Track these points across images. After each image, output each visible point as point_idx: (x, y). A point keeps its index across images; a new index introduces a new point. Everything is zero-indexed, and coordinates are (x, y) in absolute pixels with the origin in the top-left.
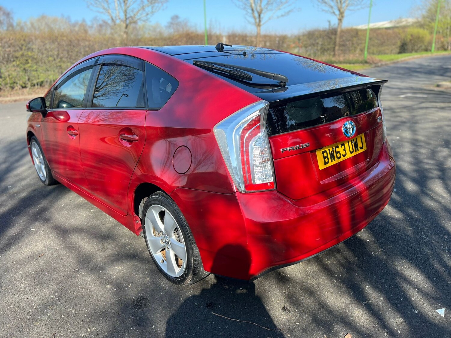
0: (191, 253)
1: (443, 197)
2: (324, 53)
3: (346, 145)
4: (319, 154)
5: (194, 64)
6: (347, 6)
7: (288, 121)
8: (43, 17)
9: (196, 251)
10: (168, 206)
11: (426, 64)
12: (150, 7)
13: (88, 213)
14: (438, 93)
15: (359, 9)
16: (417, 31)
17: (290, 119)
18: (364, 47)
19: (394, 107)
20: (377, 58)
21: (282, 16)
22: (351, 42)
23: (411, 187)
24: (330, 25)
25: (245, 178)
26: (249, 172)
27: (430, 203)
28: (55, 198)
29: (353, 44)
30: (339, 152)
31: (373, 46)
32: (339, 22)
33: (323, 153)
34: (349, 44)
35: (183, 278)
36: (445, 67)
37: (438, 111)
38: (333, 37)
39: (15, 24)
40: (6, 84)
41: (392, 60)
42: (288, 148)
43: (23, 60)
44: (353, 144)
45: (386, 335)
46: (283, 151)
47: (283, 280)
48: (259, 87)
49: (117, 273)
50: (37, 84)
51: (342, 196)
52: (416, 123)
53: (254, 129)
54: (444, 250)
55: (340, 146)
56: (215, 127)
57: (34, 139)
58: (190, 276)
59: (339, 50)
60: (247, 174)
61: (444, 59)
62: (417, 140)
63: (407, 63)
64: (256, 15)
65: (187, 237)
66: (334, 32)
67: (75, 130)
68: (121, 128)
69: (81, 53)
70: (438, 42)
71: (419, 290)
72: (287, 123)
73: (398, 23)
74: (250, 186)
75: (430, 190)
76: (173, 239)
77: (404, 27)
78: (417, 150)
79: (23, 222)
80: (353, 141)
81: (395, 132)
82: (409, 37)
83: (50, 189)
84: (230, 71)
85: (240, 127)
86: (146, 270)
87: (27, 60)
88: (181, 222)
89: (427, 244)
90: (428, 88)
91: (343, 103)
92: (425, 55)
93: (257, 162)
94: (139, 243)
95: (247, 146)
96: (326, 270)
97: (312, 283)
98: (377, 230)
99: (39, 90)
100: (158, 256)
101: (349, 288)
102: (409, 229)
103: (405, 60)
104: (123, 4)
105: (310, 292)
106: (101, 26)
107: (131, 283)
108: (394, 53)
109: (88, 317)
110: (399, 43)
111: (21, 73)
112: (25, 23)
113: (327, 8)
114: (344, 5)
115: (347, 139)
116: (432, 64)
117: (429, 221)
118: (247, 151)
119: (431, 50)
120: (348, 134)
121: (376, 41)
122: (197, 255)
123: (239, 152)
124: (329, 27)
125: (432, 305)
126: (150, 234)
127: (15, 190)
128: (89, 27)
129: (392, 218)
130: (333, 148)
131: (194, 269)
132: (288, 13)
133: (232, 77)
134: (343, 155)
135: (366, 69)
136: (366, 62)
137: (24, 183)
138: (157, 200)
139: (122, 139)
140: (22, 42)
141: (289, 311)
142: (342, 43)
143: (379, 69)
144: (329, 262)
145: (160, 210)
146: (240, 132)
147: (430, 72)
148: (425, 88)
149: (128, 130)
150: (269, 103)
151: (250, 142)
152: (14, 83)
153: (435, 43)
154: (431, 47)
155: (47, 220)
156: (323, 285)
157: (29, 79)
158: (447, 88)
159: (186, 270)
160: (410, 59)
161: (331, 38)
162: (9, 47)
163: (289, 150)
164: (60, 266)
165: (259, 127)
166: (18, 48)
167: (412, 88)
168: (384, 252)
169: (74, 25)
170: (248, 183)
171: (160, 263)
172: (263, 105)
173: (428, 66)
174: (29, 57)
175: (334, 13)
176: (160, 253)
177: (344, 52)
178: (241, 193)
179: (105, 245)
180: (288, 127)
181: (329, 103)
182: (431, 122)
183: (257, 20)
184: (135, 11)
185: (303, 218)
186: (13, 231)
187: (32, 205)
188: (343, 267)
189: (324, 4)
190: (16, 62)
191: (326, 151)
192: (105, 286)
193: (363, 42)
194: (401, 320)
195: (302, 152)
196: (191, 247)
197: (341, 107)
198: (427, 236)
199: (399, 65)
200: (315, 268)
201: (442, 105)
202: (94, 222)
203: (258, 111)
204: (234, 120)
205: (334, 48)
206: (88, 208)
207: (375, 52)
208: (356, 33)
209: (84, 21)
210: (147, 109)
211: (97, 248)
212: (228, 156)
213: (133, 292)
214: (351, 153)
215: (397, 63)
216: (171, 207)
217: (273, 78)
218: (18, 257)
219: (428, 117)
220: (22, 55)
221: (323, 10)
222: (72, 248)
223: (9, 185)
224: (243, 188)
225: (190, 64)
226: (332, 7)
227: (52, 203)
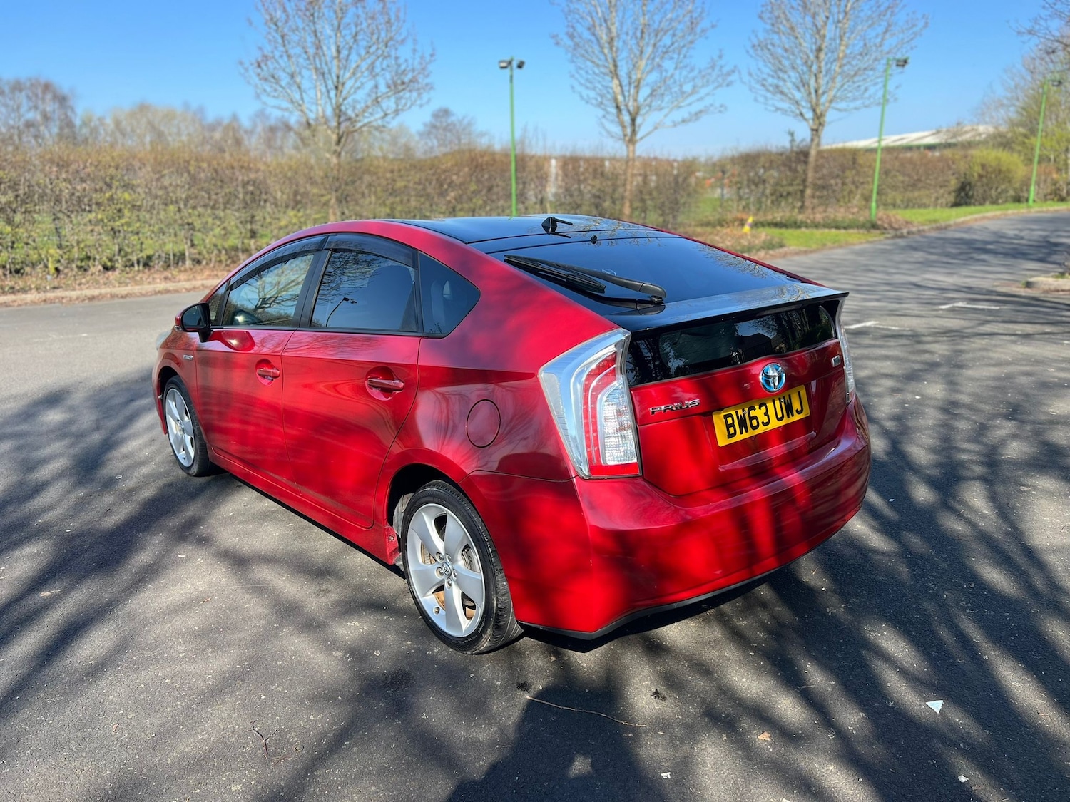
0: (492, 588)
1: (984, 516)
2: (779, 204)
3: (770, 405)
4: (718, 420)
5: (506, 261)
6: (831, 101)
7: (672, 360)
8: (143, 108)
9: (503, 585)
10: (453, 505)
11: (1011, 233)
12: (393, 99)
13: (282, 530)
14: (1026, 301)
15: (856, 109)
16: (994, 156)
17: (676, 357)
18: (871, 191)
19: (921, 330)
20: (901, 215)
21: (684, 121)
22: (839, 181)
23: (922, 494)
24: (792, 140)
25: (590, 453)
26: (597, 444)
27: (955, 525)
28: (214, 499)
29: (844, 184)
30: (755, 418)
31: (894, 188)
32: (813, 135)
33: (726, 417)
34: (837, 184)
35: (476, 636)
36: (1053, 240)
37: (1014, 342)
38: (800, 168)
39: (78, 122)
40: (71, 261)
41: (935, 221)
42: (663, 408)
43: (111, 210)
44: (783, 404)
45: (831, 736)
46: (653, 412)
47: (656, 650)
48: (618, 303)
49: (351, 633)
50: (138, 263)
51: (757, 492)
52: (960, 367)
53: (606, 375)
54: (964, 608)
55: (757, 407)
56: (541, 368)
57: (173, 383)
58: (489, 631)
59: (813, 197)
60: (593, 449)
61: (1056, 220)
62: (955, 404)
63: (969, 230)
64: (627, 118)
65: (487, 559)
66: (803, 155)
67: (272, 367)
68: (373, 367)
69: (236, 197)
70: (1045, 181)
71: (903, 671)
72: (670, 364)
73: (955, 136)
74: (597, 469)
75: (961, 502)
76: (459, 567)
77: (969, 145)
78: (952, 422)
79: (160, 543)
80: (782, 400)
81: (913, 385)
82: (978, 169)
83: (200, 484)
84: (568, 275)
85: (583, 371)
86: (405, 628)
87: (120, 211)
88: (477, 532)
89: (934, 597)
90: (1004, 290)
91: (773, 330)
92: (1014, 211)
93: (610, 428)
94: (387, 583)
95: (594, 402)
96: (737, 637)
97: (710, 655)
98: (842, 571)
99: (141, 275)
100: (429, 601)
101: (775, 665)
102: (903, 571)
103: (963, 223)
104: (333, 93)
105: (705, 670)
106: (272, 130)
107: (379, 648)
108: (942, 206)
109: (308, 699)
110: (954, 183)
111: (105, 238)
112: (101, 120)
113: (785, 105)
114: (823, 99)
115: (772, 396)
116: (1023, 234)
117: (946, 558)
118: (594, 410)
119: (1027, 200)
120: (770, 386)
121: (901, 178)
122: (503, 592)
123: (581, 413)
124: (792, 147)
125: (920, 693)
126: (416, 561)
127: (130, 484)
128: (246, 132)
129: (876, 552)
130: (743, 411)
131: (497, 620)
132: (698, 115)
133: (570, 285)
134: (763, 423)
135: (871, 242)
136: (874, 226)
137: (145, 470)
138: (433, 496)
139: (372, 386)
140: (112, 171)
141: (664, 698)
142: (820, 182)
143: (901, 242)
144: (745, 622)
145: (438, 515)
146: (584, 379)
147: (1015, 252)
148: (999, 289)
149: (385, 370)
150: (630, 334)
151: (600, 396)
152: (88, 258)
153: (1038, 184)
154: (1028, 190)
155: (204, 541)
156: (729, 660)
157: (120, 250)
158: (1047, 292)
159: (482, 620)
160: (976, 220)
161: (795, 171)
162: (83, 180)
163: (665, 410)
164: (244, 619)
165: (614, 371)
166: (101, 184)
167: (970, 289)
168: (850, 610)
169: (212, 128)
170: (595, 462)
171: (431, 613)
172: (621, 335)
173: (1017, 237)
174: (126, 202)
175: (802, 114)
176: (433, 596)
177: (824, 202)
178: (582, 478)
179: (324, 587)
180: (672, 372)
181: (746, 330)
182: (994, 365)
183: (629, 131)
184: (359, 107)
185: (687, 526)
186: (142, 558)
187: (170, 512)
188: (770, 631)
189: (779, 96)
190: (97, 214)
191: (730, 415)
192: (331, 654)
193: (869, 179)
194: (862, 715)
195: (685, 414)
196: (494, 576)
197: (771, 336)
198: (937, 585)
199: (950, 235)
200: (716, 632)
201: (1029, 328)
202: (297, 545)
203: (613, 346)
204: (573, 359)
205: (802, 192)
206: (282, 521)
207: (898, 202)
208: (851, 160)
209: (235, 118)
210: (421, 335)
211: (309, 591)
212: (561, 417)
213: (382, 662)
214: (779, 419)
215: (946, 228)
216: (459, 507)
217: (641, 289)
218: (163, 602)
219: (991, 354)
220: (111, 199)
221: (778, 109)
222: (259, 589)
223: (117, 475)
224: (585, 472)
225: (499, 261)
226: (797, 103)
227: (209, 508)
